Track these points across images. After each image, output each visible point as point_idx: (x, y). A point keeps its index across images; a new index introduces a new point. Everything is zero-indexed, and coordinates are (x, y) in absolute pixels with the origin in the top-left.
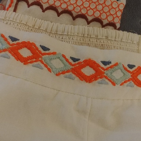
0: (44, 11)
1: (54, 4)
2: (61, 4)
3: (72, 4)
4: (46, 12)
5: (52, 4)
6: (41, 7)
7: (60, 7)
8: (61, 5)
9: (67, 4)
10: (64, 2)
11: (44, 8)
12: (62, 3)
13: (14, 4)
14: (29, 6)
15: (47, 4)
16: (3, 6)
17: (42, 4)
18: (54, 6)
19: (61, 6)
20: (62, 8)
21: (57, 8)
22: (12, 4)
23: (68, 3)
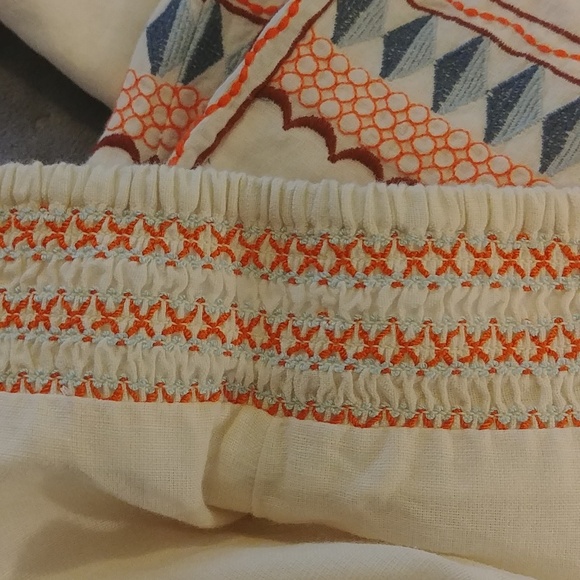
0: (333, 158)
1: (377, 146)
2: (402, 154)
3: (437, 167)
4: (341, 163)
5: (369, 144)
6: (331, 142)
7: (393, 164)
8: (398, 158)
9: (420, 161)
10: (411, 151)
11: (339, 149)
12: (405, 151)
13: (238, 101)
14: (288, 124)
15: (354, 139)
16: (197, 93)
17: (336, 132)
18: (376, 154)
19: (400, 162)
20: (400, 171)
21: (381, 163)
22: (233, 99)
23: (424, 159)
